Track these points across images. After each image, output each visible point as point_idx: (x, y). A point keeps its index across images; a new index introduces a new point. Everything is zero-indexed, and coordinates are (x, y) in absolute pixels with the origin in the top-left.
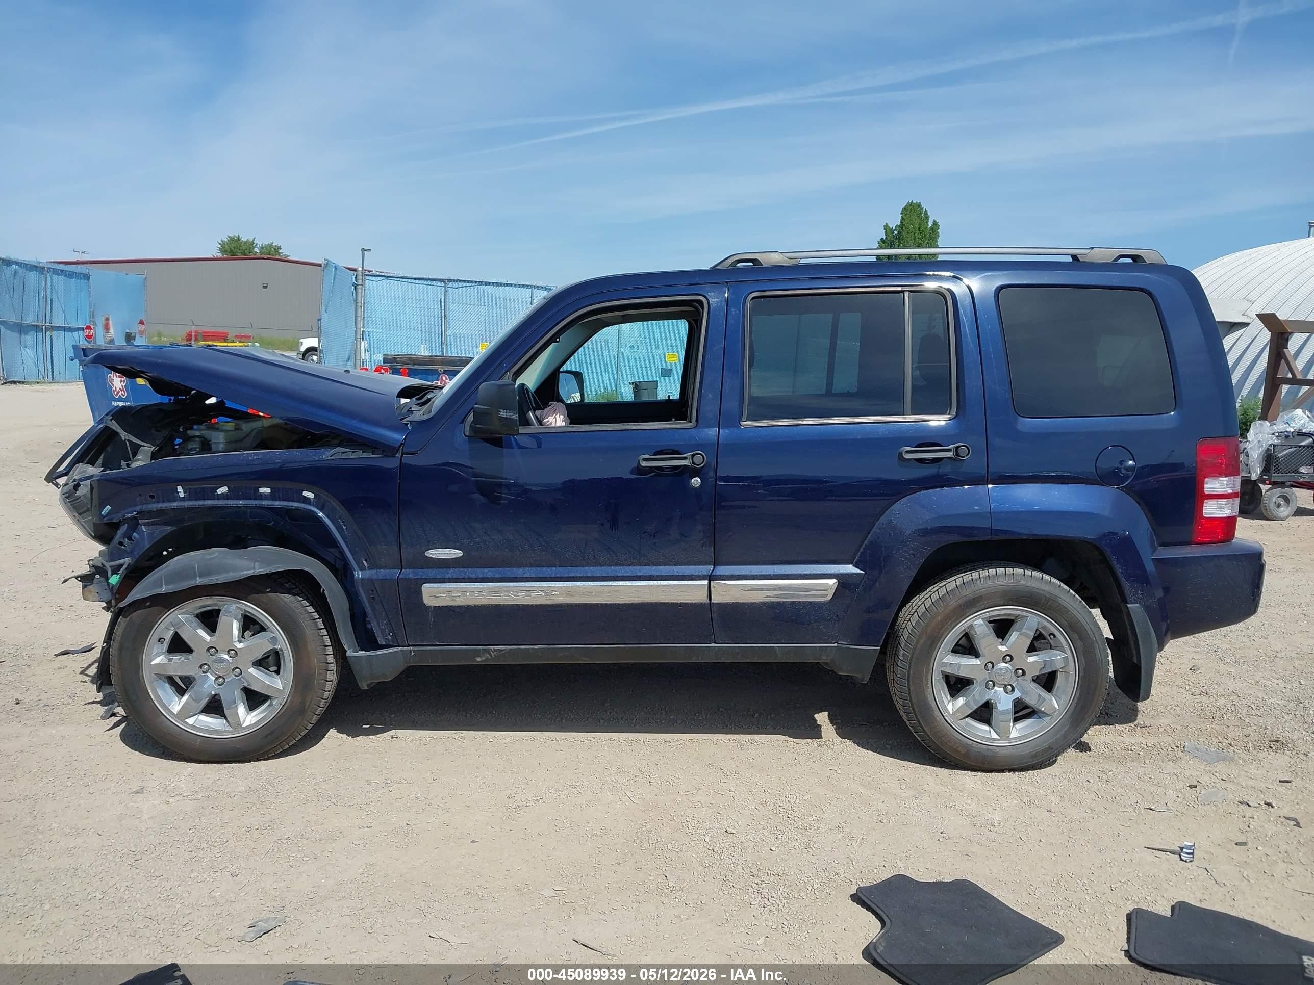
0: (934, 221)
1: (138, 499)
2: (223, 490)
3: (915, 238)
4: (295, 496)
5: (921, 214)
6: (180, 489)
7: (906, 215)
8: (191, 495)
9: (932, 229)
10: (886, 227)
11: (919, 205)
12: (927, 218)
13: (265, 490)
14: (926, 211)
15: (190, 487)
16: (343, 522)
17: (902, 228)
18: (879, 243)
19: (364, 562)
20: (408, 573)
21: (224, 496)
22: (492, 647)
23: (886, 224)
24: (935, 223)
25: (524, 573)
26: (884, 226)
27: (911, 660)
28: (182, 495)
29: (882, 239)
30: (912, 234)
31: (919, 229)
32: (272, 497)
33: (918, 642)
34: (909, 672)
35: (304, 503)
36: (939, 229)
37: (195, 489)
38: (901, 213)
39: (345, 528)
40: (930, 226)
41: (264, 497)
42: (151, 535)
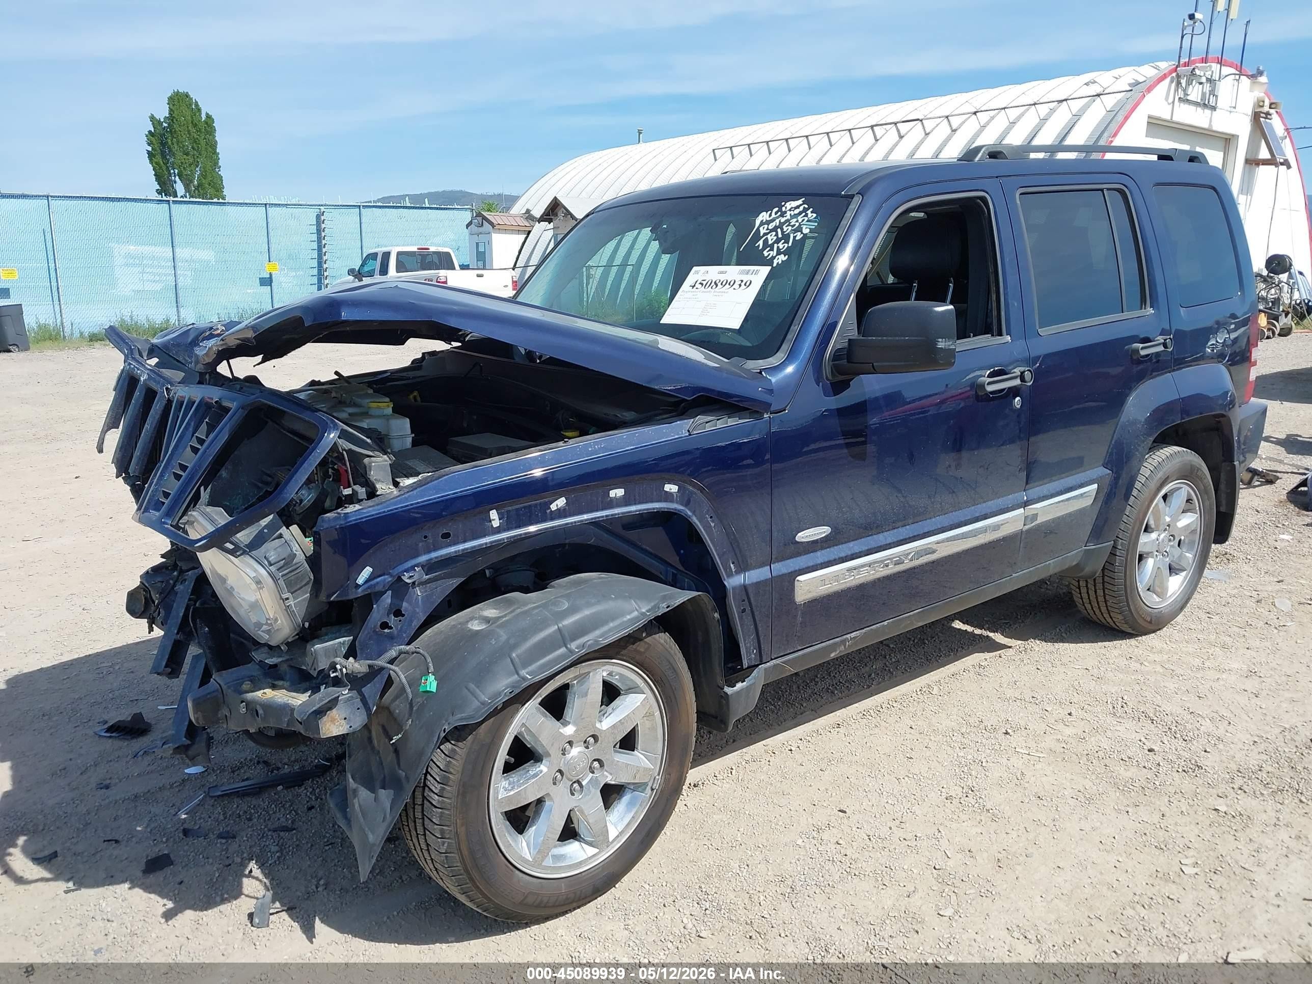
0: (207, 114)
1: (420, 544)
2: (561, 502)
3: (189, 131)
4: (655, 493)
5: (191, 105)
6: (494, 514)
7: (174, 105)
8: (510, 522)
9: (206, 122)
10: (152, 118)
11: (187, 95)
12: (199, 110)
13: (617, 493)
14: (196, 102)
15: (510, 508)
16: (711, 517)
17: (172, 120)
18: (147, 136)
19: (732, 565)
20: (779, 568)
21: (561, 513)
22: (848, 636)
23: (152, 115)
24: (208, 116)
25: (886, 539)
26: (150, 117)
27: (1128, 547)
28: (496, 523)
29: (150, 132)
30: (185, 127)
31: (192, 122)
32: (626, 501)
33: (1133, 529)
34: (1126, 560)
35: (666, 501)
36: (213, 122)
37: (517, 510)
38: (168, 104)
39: (713, 525)
40: (203, 119)
41: (615, 503)
42: (427, 599)
